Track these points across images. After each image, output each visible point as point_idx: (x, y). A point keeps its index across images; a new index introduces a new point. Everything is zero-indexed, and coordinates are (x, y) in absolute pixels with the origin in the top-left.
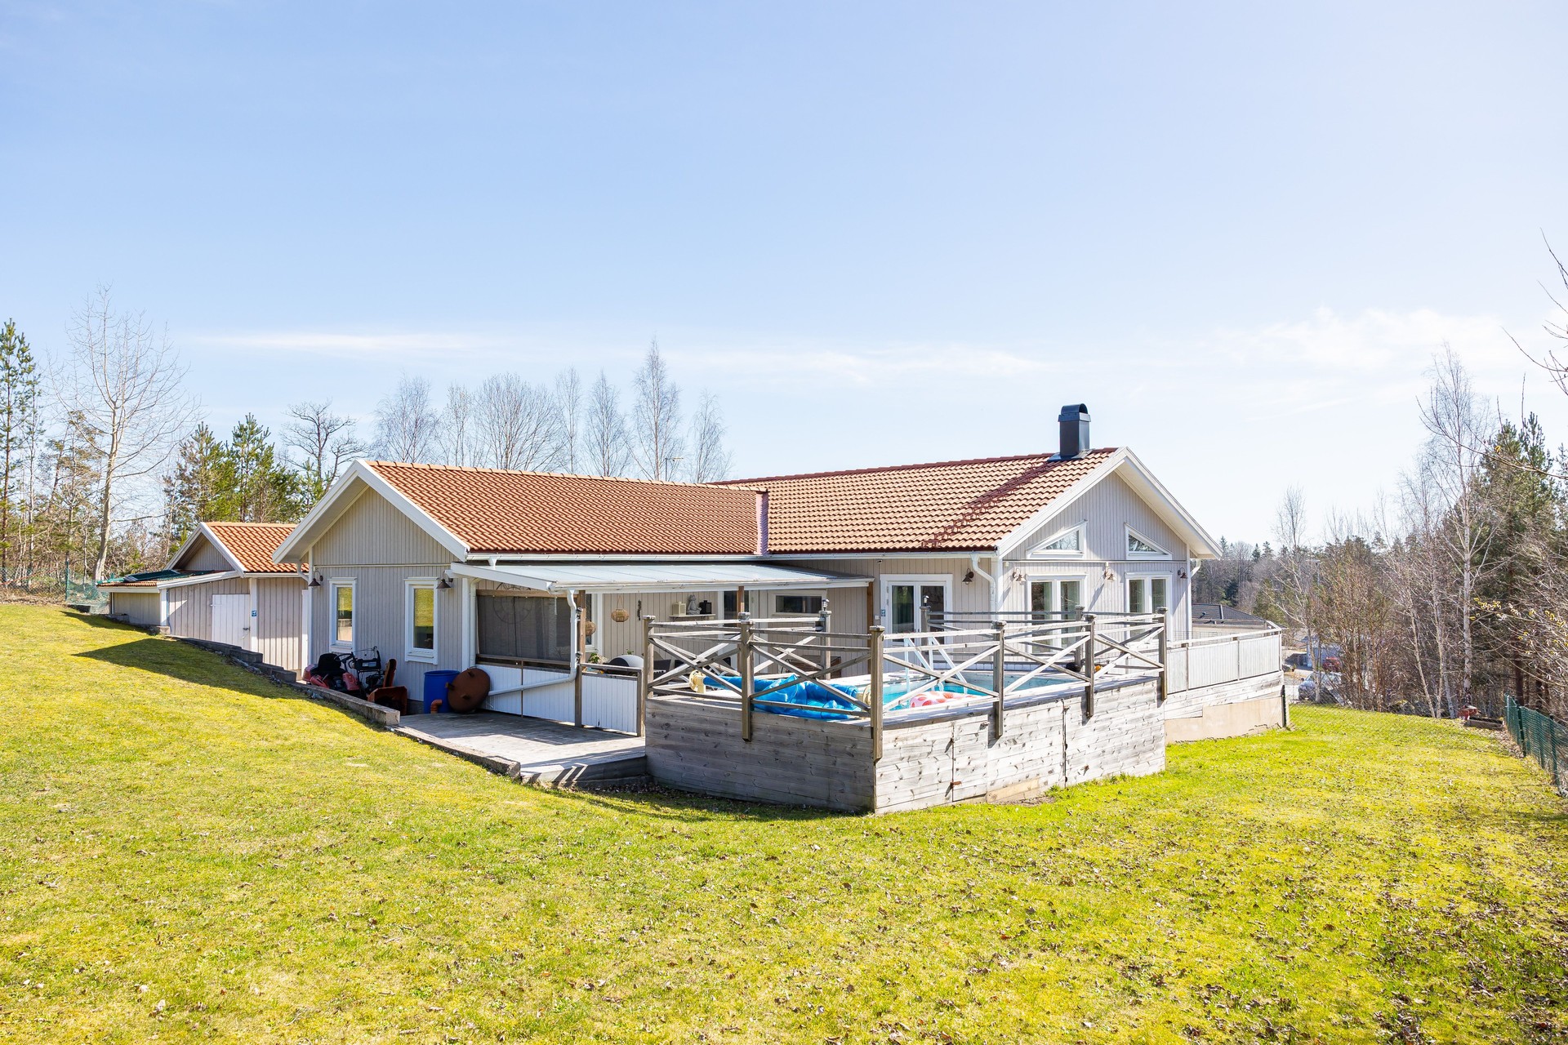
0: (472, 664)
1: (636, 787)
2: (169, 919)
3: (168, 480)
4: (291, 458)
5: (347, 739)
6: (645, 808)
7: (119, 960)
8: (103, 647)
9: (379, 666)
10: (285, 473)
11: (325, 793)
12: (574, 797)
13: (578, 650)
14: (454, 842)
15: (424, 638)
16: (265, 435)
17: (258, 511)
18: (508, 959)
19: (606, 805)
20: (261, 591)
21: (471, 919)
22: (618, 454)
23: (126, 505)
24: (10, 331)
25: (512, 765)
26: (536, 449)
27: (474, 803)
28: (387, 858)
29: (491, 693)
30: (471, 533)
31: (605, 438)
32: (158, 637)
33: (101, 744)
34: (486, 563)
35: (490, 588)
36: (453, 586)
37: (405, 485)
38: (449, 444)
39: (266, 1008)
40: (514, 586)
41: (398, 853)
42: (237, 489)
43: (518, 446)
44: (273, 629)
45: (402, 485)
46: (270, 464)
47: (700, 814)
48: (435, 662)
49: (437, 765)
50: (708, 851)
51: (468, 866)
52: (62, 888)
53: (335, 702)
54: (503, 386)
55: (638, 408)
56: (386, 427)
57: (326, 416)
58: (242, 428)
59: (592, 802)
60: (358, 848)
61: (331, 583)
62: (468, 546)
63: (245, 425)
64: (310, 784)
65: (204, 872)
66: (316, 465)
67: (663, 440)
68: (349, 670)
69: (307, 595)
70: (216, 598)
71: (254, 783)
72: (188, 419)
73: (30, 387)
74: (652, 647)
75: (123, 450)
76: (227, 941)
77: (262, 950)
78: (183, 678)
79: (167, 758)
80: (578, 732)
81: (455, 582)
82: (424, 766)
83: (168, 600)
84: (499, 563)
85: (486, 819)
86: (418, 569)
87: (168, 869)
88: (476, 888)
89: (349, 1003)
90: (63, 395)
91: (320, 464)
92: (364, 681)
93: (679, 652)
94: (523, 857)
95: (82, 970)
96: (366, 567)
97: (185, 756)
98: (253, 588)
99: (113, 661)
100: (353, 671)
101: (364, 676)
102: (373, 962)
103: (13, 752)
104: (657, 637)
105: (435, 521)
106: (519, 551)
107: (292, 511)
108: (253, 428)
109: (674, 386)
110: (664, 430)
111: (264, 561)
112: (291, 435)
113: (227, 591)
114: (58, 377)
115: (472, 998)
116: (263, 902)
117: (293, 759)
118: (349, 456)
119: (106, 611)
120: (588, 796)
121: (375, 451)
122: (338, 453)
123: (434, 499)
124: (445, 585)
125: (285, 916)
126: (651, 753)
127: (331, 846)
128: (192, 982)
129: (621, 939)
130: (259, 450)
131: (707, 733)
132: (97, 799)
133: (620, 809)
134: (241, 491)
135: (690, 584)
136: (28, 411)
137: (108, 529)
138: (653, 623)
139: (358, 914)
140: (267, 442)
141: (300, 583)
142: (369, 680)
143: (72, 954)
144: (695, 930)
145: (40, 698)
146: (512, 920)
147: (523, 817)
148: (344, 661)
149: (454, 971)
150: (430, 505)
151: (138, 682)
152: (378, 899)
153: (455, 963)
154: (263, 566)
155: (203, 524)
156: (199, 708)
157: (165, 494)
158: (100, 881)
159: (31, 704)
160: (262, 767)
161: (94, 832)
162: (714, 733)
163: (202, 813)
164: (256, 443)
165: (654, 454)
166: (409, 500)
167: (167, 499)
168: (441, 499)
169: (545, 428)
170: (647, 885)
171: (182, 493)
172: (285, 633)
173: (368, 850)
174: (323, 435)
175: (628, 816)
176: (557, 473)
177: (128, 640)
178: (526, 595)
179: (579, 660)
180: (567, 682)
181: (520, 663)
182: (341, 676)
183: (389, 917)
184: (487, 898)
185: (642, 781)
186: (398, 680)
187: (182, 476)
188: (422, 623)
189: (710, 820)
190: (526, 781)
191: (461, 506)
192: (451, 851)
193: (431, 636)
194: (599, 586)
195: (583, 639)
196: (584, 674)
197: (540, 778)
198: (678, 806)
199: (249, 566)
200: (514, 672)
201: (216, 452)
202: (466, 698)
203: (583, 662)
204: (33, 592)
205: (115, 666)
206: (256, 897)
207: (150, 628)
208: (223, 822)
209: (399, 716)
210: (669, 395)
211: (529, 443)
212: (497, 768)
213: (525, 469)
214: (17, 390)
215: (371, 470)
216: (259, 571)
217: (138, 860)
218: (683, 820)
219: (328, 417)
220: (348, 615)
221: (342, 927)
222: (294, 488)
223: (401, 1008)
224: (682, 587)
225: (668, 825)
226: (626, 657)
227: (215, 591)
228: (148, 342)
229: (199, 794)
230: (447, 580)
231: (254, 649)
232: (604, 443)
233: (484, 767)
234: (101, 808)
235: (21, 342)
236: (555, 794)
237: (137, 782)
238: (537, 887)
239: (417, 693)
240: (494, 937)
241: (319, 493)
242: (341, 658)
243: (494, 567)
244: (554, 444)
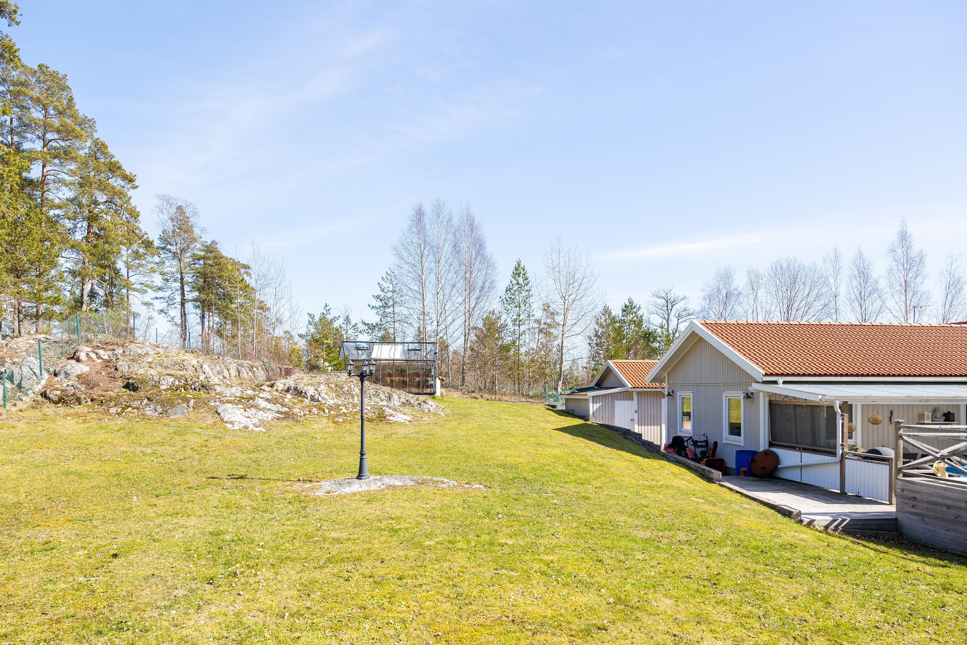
0: (767, 447)
1: (888, 538)
2: (610, 561)
3: (590, 338)
4: (652, 322)
5: (691, 485)
6: (897, 552)
7: (590, 575)
8: (565, 426)
9: (707, 445)
10: (650, 331)
11: (681, 513)
12: (840, 538)
13: (843, 441)
14: (760, 550)
15: (735, 429)
16: (639, 309)
17: (636, 354)
18: (797, 621)
19: (865, 546)
20: (640, 398)
21: (772, 594)
22: (873, 305)
23: (570, 351)
24: (519, 265)
25: (795, 512)
26: (809, 306)
27: (771, 531)
28: (719, 552)
29: (779, 466)
30: (765, 364)
31: (863, 295)
32: (589, 422)
33: (569, 475)
34: (775, 382)
35: (778, 399)
36: (753, 397)
37: (722, 335)
38: (748, 307)
39: (661, 613)
40: (795, 398)
41: (726, 550)
42: (624, 341)
43: (796, 305)
44: (646, 421)
45: (720, 335)
46: (641, 326)
47: (942, 563)
48: (742, 444)
49: (746, 506)
50: (948, 586)
51: (769, 565)
52: (562, 539)
53: (683, 464)
54: (785, 266)
55: (890, 271)
56: (708, 300)
57: (672, 296)
58: (626, 306)
59: (853, 542)
60: (702, 544)
61: (678, 394)
62: (763, 372)
63: (628, 304)
64: (672, 506)
65: (623, 543)
66: (666, 325)
67: (911, 293)
68: (689, 446)
69: (665, 401)
70: (617, 402)
71: (644, 502)
72: (599, 303)
73: (528, 293)
74: (901, 442)
75: (569, 323)
76: (638, 577)
77: (656, 585)
78: (603, 445)
79: (599, 485)
80: (842, 497)
81: (755, 394)
82: (738, 505)
83: (593, 403)
84: (785, 382)
85: (780, 541)
86: (731, 387)
87: (607, 538)
88: (775, 578)
89: (704, 621)
90: (542, 296)
91: (668, 325)
92: (698, 453)
93: (925, 447)
94: (805, 566)
95: (575, 576)
96: (697, 385)
97: (608, 485)
98: (635, 397)
99: (570, 433)
100: (691, 447)
101: (698, 450)
102: (715, 604)
103: (533, 474)
104: (905, 435)
105: (741, 356)
106: (799, 375)
107: (653, 353)
108: (632, 305)
109: (921, 252)
110: (913, 285)
111: (641, 382)
112: (652, 308)
113: (622, 398)
114: (539, 286)
115: (775, 636)
116: (654, 563)
117: (662, 492)
118: (685, 319)
119: (564, 408)
120: (851, 539)
121: (701, 315)
122: (679, 317)
123: (740, 342)
124: (748, 396)
125: (666, 571)
126: (901, 517)
127: (687, 541)
128: (624, 593)
129: (876, 626)
130: (635, 318)
131: (948, 507)
132: (570, 500)
133: (875, 550)
134: (626, 342)
135: (936, 399)
136: (527, 305)
137: (563, 364)
138: (902, 425)
139: (706, 578)
140: (640, 313)
141: (661, 395)
142: (702, 453)
143: (570, 568)
144: (935, 633)
145: (541, 449)
146: (799, 600)
147: (804, 543)
148: (687, 441)
149: (763, 619)
150: (738, 346)
151: (582, 445)
152: (716, 573)
153: (764, 615)
154: (640, 385)
155: (609, 361)
156: (612, 461)
157: (588, 345)
158: (578, 539)
159: (537, 452)
160: (647, 495)
161: (571, 516)
162: (955, 508)
163: (619, 514)
164: (634, 314)
165: (903, 304)
166: (725, 344)
167: (590, 348)
168: (745, 342)
169: (816, 291)
170: (897, 599)
171: (597, 345)
172: (652, 424)
173: (708, 546)
174: (670, 307)
175: (881, 555)
176: (826, 322)
177: (575, 423)
178: (804, 404)
179: (843, 449)
180: (835, 463)
181: (799, 448)
182: (685, 451)
183: (723, 583)
184: (782, 584)
185: (893, 536)
186: (719, 454)
187: (596, 335)
188: (733, 421)
189: (950, 568)
190: (805, 523)
191: (758, 346)
192: (758, 555)
193: (739, 428)
194: (859, 398)
195: (846, 435)
196: (847, 458)
197: (815, 523)
198: (923, 555)
199: (633, 385)
200: (797, 454)
201: (613, 320)
202: (763, 468)
203: (846, 450)
204: (531, 397)
205: (571, 436)
206: (651, 559)
207: (585, 417)
208: (630, 520)
209: (721, 475)
210: (917, 259)
211: (804, 302)
212: (787, 513)
213: (802, 320)
214: (522, 295)
215: (701, 326)
216: (638, 388)
217: (593, 532)
218: (927, 564)
219: (672, 295)
220: (688, 414)
221: (697, 583)
222: (655, 339)
223: (732, 631)
224: (928, 400)
225: (914, 565)
226: (880, 449)
227: (616, 398)
228: (579, 262)
229: (617, 504)
230: (749, 393)
231: (636, 431)
232: (861, 299)
233: (776, 511)
234: (573, 505)
235: (524, 270)
236: (826, 534)
237: (587, 494)
238: (815, 585)
239: (731, 463)
240: (787, 606)
241: (669, 342)
242: (685, 439)
243: (781, 385)
244: (822, 302)
